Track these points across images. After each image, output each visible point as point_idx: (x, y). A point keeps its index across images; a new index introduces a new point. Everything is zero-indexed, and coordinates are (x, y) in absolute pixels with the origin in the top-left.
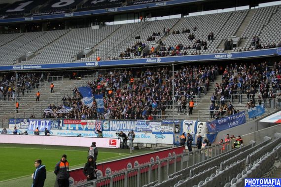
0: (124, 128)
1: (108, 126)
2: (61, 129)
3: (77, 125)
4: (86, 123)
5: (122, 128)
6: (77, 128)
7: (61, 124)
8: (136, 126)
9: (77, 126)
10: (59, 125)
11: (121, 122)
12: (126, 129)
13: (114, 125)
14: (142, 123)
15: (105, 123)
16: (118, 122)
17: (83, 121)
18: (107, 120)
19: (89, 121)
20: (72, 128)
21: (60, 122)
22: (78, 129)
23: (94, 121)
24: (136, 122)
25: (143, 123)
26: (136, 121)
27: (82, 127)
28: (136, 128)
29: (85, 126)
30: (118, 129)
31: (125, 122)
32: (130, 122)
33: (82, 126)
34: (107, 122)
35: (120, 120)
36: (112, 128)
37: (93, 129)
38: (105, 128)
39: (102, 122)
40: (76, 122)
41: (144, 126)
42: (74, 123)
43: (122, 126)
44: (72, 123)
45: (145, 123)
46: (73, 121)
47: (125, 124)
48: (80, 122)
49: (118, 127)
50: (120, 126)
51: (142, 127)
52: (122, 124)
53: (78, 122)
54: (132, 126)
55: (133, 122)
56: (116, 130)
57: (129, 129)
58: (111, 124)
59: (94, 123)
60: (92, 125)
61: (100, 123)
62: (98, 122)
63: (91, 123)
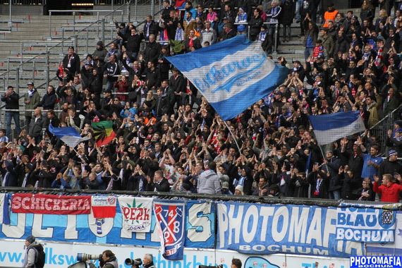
0: (278, 237)
1: (206, 224)
3: (72, 218)
4: (111, 212)
5: (269, 235)
6: (71, 233)
8: (330, 229)
9: (71, 224)
11: (267, 211)
12: (285, 242)
13: (235, 223)
14: (360, 218)
15: (195, 209)
16: (253, 209)
17: (97, 200)
18: (204, 198)
19: (124, 200)
22: (74, 235)
24: (332, 213)
25: (365, 215)
26: (336, 206)
27: (94, 230)
28: (333, 236)
29: (108, 224)
30: (249, 238)
31: (283, 210)
32: (306, 210)
33: (92, 223)
34: (206, 207)
35: (263, 200)
39: (183, 205)
40: (66, 206)
41: (369, 232)
42: (58, 209)
43: (269, 227)
44: (50, 208)
45: (377, 216)
46: (55, 201)
47: (281, 219)
48: (85, 205)
49: (249, 230)
50: (259, 228)
51: (359, 232)
52: (271, 219)
53: (77, 207)
54: (315, 228)
55: (318, 210)
56: (242, 242)
57: (299, 243)
58: (223, 216)
59: (146, 209)
60: (139, 220)
61: (174, 213)
62: (164, 207)
63: (132, 209)
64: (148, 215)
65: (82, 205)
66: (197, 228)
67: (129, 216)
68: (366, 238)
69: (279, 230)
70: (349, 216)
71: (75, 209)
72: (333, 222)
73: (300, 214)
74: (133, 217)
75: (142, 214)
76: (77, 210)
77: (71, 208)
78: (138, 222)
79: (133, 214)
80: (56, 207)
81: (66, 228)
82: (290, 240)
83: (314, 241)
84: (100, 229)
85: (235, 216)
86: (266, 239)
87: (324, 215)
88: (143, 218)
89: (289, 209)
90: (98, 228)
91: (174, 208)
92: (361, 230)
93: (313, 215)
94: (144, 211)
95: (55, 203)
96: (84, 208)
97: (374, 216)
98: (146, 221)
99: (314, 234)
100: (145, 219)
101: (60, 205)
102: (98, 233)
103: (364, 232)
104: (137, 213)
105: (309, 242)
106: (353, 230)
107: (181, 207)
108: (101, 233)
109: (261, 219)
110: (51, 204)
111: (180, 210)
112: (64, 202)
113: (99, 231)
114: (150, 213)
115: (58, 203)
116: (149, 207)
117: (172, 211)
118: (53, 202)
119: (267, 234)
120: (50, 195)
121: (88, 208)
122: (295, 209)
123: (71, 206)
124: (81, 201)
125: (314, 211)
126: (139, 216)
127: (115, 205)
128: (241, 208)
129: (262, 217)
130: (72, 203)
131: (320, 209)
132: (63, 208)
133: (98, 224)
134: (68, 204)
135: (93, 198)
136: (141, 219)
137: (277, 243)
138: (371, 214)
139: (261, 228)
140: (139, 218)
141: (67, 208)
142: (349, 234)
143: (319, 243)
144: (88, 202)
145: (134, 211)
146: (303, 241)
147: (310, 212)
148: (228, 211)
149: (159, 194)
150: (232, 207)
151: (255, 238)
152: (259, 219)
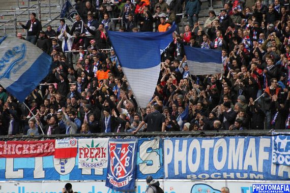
0: (219, 166)
1: (155, 158)
3: (39, 160)
4: (71, 153)
5: (211, 165)
6: (39, 173)
9: (39, 165)
11: (208, 143)
12: (226, 169)
13: (180, 156)
16: (195, 143)
17: (60, 144)
19: (83, 142)
20: (20, 174)
22: (42, 175)
23: (103, 142)
24: (265, 142)
27: (58, 169)
28: (267, 163)
29: (70, 164)
30: (194, 168)
31: (222, 142)
32: (241, 141)
33: (56, 163)
34: (154, 144)
35: (203, 135)
36: (171, 166)
37: (99, 171)
38: (144, 169)
39: (135, 142)
40: (33, 150)
42: (27, 152)
43: (211, 158)
44: (20, 152)
46: (24, 146)
47: (220, 150)
48: (50, 148)
49: (194, 162)
50: (202, 160)
52: (211, 150)
53: (43, 150)
54: (251, 156)
55: (252, 140)
56: (188, 172)
57: (238, 169)
58: (168, 150)
59: (103, 148)
60: (97, 158)
61: (126, 150)
62: (118, 146)
63: (91, 149)
64: (105, 154)
65: (48, 148)
66: (148, 162)
67: (89, 155)
69: (220, 160)
70: (280, 143)
71: (42, 151)
72: (266, 149)
73: (236, 144)
74: (92, 155)
75: (99, 153)
76: (43, 153)
77: (38, 152)
78: (96, 160)
79: (92, 153)
80: (25, 151)
81: (34, 169)
82: (230, 167)
83: (250, 167)
84: (63, 168)
85: (180, 149)
86: (209, 168)
87: (257, 144)
88: (101, 156)
89: (226, 140)
90: (62, 168)
91: (126, 146)
93: (248, 145)
94: (101, 150)
95: (24, 148)
96: (49, 151)
98: (103, 158)
99: (250, 161)
100: (102, 157)
101: (29, 149)
102: (62, 172)
104: (95, 152)
105: (246, 168)
106: (285, 156)
107: (133, 144)
108: (64, 172)
109: (203, 151)
110: (21, 149)
111: (132, 147)
112: (32, 146)
113: (62, 170)
114: (106, 152)
115: (27, 148)
116: (106, 146)
117: (124, 149)
118: (22, 147)
119: (210, 164)
120: (20, 141)
121: (53, 150)
122: (232, 140)
123: (38, 150)
124: (46, 145)
125: (249, 141)
126: (97, 154)
127: (76, 146)
128: (185, 142)
129: (204, 149)
130: (39, 147)
131: (254, 139)
132: (32, 152)
133: (62, 164)
134: (36, 148)
135: (57, 141)
136: (99, 157)
137: (219, 171)
139: (204, 159)
140: (98, 156)
141: (35, 152)
142: (281, 159)
143: (254, 169)
144: (53, 145)
145: (92, 151)
146: (240, 168)
147: (245, 142)
148: (174, 146)
149: (113, 134)
150: (177, 142)
151: (200, 168)
152: (201, 151)
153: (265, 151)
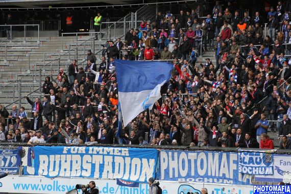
0: (202, 173)
2: (24, 173)
5: (196, 171)
7: (25, 160)
10: (20, 163)
11: (192, 155)
12: (206, 176)
13: (173, 164)
14: (251, 159)
16: (183, 155)
21: (21, 154)
24: (233, 156)
25: (254, 157)
26: (235, 151)
28: (236, 172)
30: (184, 173)
31: (202, 155)
32: (217, 155)
35: (190, 150)
36: (167, 171)
41: (257, 169)
43: (196, 167)
45: (262, 158)
47: (202, 161)
49: (183, 169)
51: (251, 168)
52: (196, 161)
54: (224, 167)
55: (224, 155)
56: (180, 176)
57: (215, 176)
58: (164, 159)
68: (256, 172)
69: (202, 168)
70: (244, 158)
73: (213, 158)
82: (209, 174)
83: (224, 175)
85: (173, 159)
86: (195, 174)
87: (228, 157)
89: (206, 154)
92: (252, 167)
93: (221, 158)
97: (260, 158)
99: (224, 170)
103: (254, 168)
105: (221, 175)
106: (247, 167)
109: (189, 161)
122: (210, 154)
125: (222, 155)
128: (176, 154)
137: (201, 177)
138: (258, 157)
139: (191, 167)
142: (245, 169)
143: (227, 176)
146: (217, 175)
147: (219, 156)
148: (168, 156)
149: (124, 145)
150: (170, 153)
151: (188, 174)
152: (188, 161)
153: (234, 163)
